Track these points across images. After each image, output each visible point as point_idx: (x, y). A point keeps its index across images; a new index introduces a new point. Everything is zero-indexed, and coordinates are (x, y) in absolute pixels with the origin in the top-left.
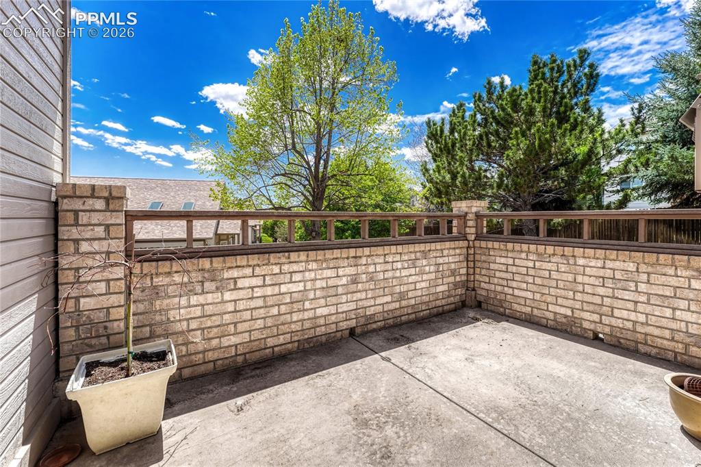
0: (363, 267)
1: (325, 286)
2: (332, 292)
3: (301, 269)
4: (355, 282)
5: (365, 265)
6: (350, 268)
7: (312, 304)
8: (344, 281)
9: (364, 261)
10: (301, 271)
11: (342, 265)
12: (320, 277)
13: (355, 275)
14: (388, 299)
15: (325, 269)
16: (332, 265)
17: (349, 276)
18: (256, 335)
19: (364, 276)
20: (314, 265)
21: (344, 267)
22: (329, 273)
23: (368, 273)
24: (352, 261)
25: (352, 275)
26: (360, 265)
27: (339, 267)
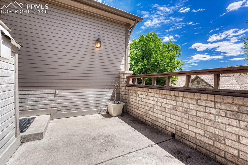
0: (180, 103)
1: (161, 105)
2: (164, 109)
3: (153, 96)
4: (175, 109)
5: (181, 102)
6: (173, 101)
7: (156, 111)
8: (169, 106)
9: (181, 99)
10: (153, 97)
11: (169, 99)
12: (159, 101)
13: (175, 105)
14: (202, 132)
15: (161, 98)
16: (163, 97)
17: (172, 105)
18: (142, 113)
19: (181, 108)
20: (156, 95)
21: (169, 100)
22: (162, 100)
23: (183, 107)
24: (173, 98)
25: (174, 105)
26: (178, 101)
27: (167, 99)
